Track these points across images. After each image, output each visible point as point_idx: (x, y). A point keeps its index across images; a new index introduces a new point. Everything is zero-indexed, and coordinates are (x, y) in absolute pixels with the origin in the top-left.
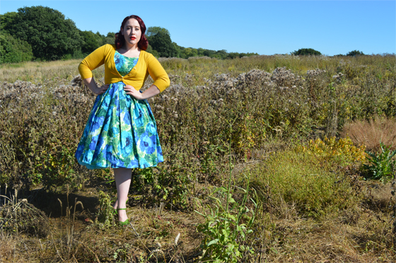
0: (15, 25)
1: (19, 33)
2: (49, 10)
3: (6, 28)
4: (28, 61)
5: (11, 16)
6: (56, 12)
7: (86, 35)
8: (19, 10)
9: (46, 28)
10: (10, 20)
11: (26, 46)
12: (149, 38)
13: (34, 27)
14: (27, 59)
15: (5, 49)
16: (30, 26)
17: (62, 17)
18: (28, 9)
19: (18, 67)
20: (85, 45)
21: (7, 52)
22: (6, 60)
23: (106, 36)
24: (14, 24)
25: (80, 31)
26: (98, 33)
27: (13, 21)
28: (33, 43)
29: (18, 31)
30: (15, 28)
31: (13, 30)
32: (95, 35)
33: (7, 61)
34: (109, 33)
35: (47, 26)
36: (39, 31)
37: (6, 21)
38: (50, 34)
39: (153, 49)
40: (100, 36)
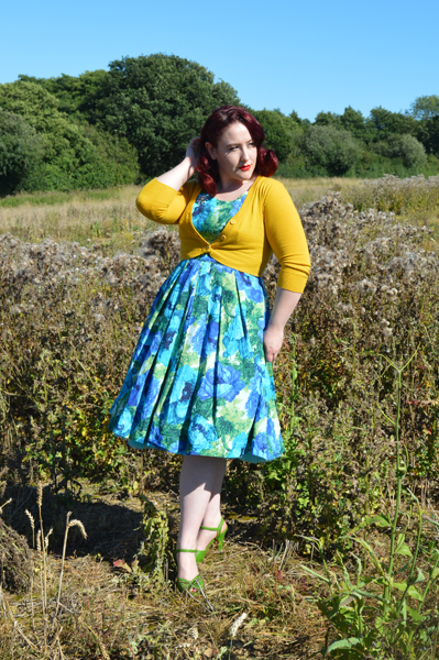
0: (101, 101)
1: (110, 118)
2: (179, 63)
3: (82, 108)
4: (127, 183)
5: (93, 79)
6: (195, 67)
8: (112, 66)
9: (169, 106)
10: (93, 90)
11: (124, 149)
12: (420, 123)
13: (143, 106)
14: (125, 180)
15: (77, 156)
16: (133, 101)
17: (207, 77)
18: (130, 62)
19: (104, 197)
21: (82, 163)
22: (79, 181)
23: (313, 121)
24: (99, 97)
26: (294, 116)
27: (98, 92)
28: (140, 143)
29: (107, 113)
30: (102, 108)
31: (97, 112)
32: (286, 121)
33: (82, 186)
34: (321, 115)
35: (171, 101)
36: (154, 114)
37: (83, 91)
38: (178, 121)
39: (428, 152)
40: (298, 121)
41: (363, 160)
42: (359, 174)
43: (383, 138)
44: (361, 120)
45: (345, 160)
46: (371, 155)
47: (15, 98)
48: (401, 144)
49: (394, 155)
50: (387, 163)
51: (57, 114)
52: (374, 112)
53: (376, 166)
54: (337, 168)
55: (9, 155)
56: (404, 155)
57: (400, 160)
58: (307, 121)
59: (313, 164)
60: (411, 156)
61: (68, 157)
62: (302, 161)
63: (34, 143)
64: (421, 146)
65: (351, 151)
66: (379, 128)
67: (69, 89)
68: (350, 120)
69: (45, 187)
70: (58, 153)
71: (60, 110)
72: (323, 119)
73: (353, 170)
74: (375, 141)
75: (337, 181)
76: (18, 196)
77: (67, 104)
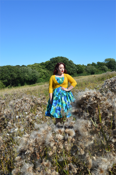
1: (51, 69)
2: (62, 58)
3: (46, 67)
5: (47, 62)
7: (78, 66)
8: (50, 60)
12: (106, 64)
15: (46, 76)
20: (78, 70)
21: (47, 77)
22: (47, 80)
23: (87, 65)
25: (75, 65)
26: (83, 65)
27: (48, 64)
30: (49, 67)
32: (82, 66)
34: (88, 64)
37: (46, 65)
39: (108, 68)
40: (84, 66)
41: (97, 71)
42: (97, 74)
43: (100, 67)
44: (95, 64)
45: (94, 72)
46: (98, 70)
47: (34, 67)
48: (104, 68)
49: (102, 70)
50: (101, 71)
51: (42, 69)
52: (97, 63)
53: (99, 72)
54: (92, 73)
55: (34, 77)
56: (104, 69)
57: (104, 70)
58: (86, 66)
59: (88, 73)
60: (106, 69)
61: (44, 76)
62: (86, 73)
63: (38, 74)
64: (107, 67)
65: (95, 70)
66: (99, 65)
67: (43, 65)
68: (93, 64)
69: (40, 82)
70: (42, 76)
71: (42, 68)
72: (88, 65)
73: (95, 73)
74: (98, 68)
75: (93, 75)
76: (36, 84)
77: (43, 67)
